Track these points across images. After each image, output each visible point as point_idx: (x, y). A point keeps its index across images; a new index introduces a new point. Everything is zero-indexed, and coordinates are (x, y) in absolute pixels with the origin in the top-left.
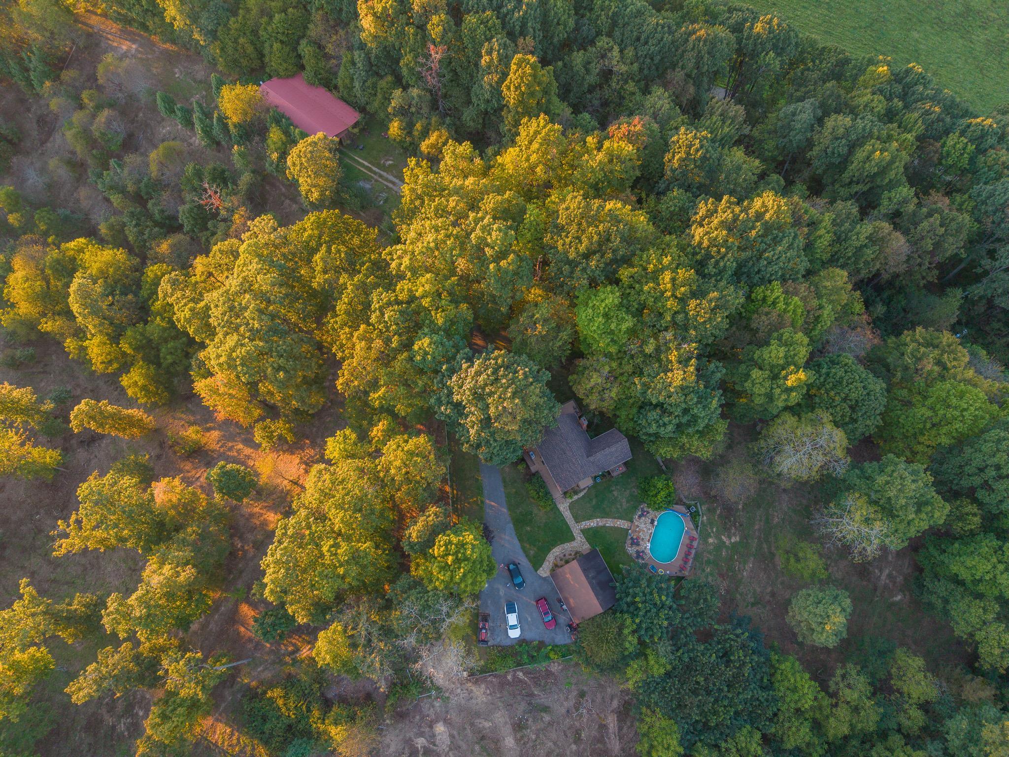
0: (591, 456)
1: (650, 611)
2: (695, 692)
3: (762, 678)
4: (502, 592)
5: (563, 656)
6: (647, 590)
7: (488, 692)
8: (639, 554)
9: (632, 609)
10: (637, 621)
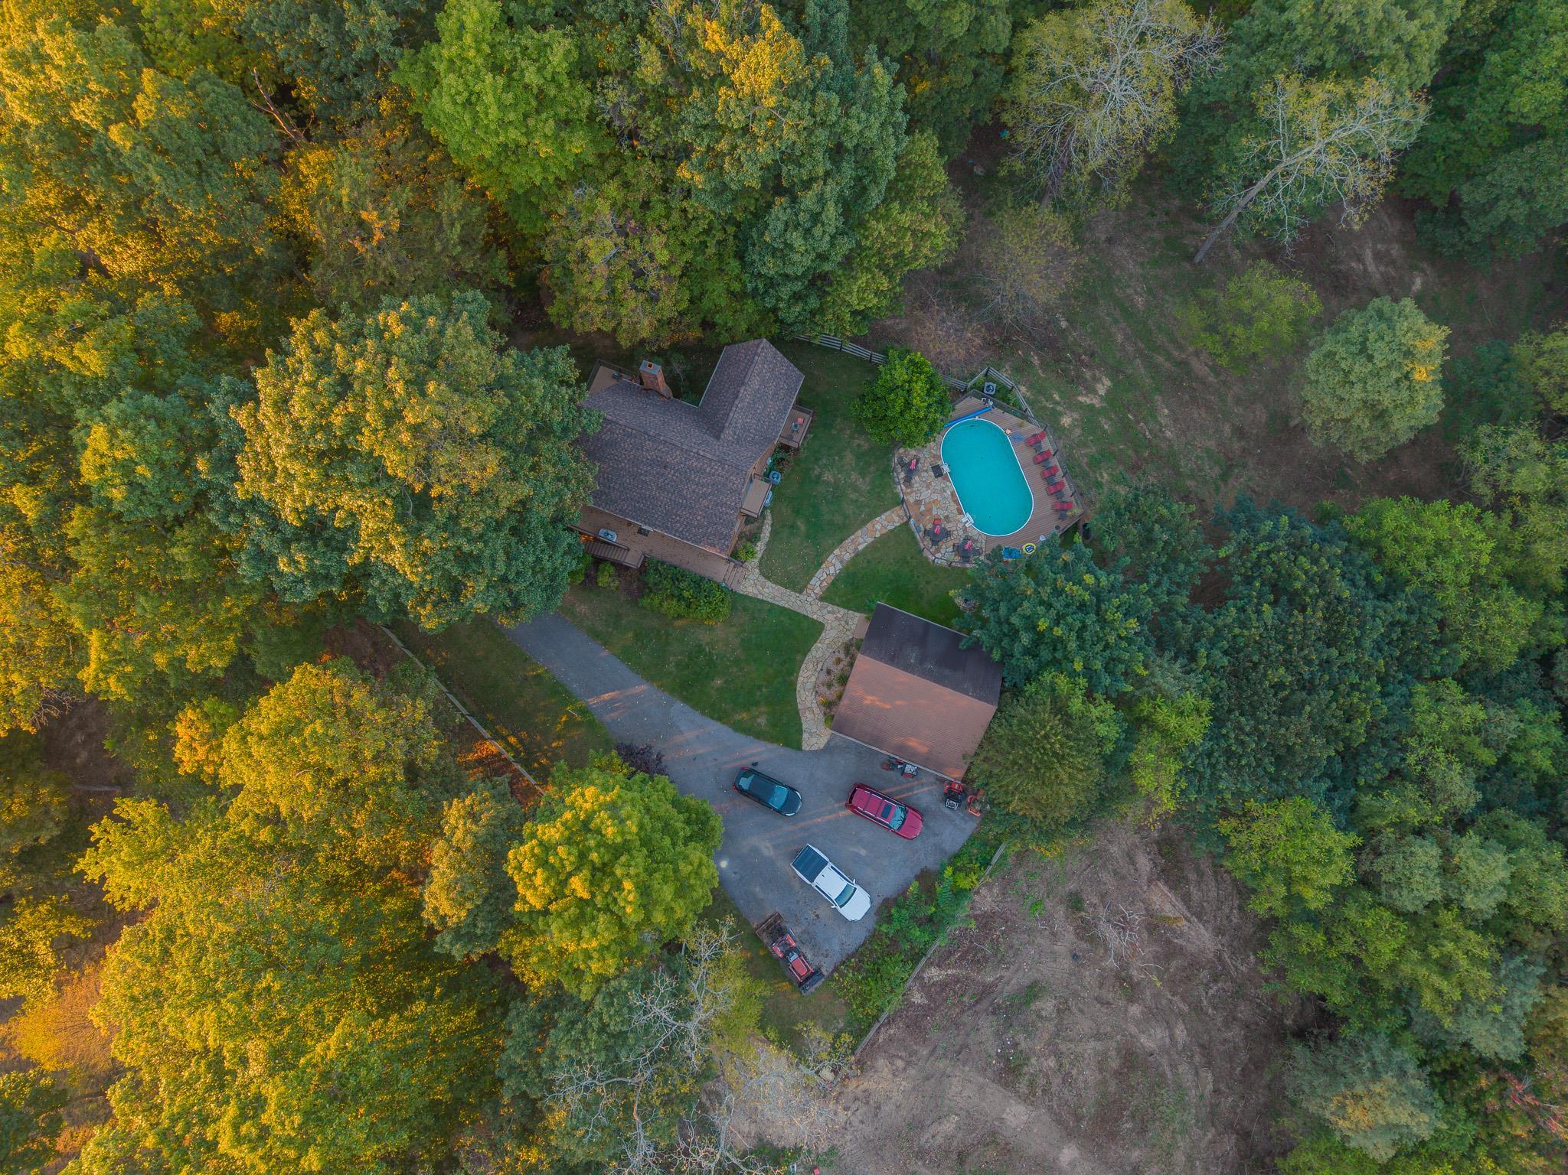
0: (721, 430)
1: (1084, 627)
2: (1287, 709)
3: (1368, 579)
4: (767, 849)
5: (986, 863)
6: (1046, 592)
7: (900, 1063)
8: (964, 551)
9: (1045, 654)
10: (1078, 666)
